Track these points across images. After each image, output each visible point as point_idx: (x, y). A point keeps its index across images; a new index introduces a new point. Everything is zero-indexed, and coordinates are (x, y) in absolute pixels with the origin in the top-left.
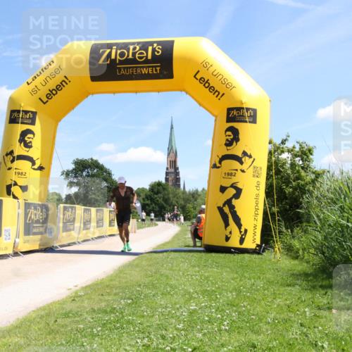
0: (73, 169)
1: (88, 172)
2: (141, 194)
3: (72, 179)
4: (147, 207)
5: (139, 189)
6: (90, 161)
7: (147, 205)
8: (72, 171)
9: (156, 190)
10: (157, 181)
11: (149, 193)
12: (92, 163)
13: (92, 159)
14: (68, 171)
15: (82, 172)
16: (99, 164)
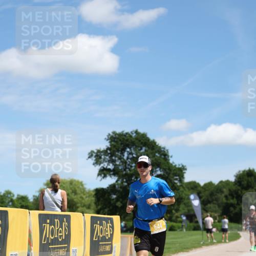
0: (108, 149)
1: (131, 153)
2: (225, 190)
3: (105, 165)
4: (232, 209)
5: (221, 182)
6: (134, 135)
7: (232, 205)
8: (105, 152)
9: (245, 183)
10: (247, 169)
11: (234, 188)
12: (137, 139)
13: (136, 132)
14: (99, 151)
15: (122, 154)
16: (148, 139)
